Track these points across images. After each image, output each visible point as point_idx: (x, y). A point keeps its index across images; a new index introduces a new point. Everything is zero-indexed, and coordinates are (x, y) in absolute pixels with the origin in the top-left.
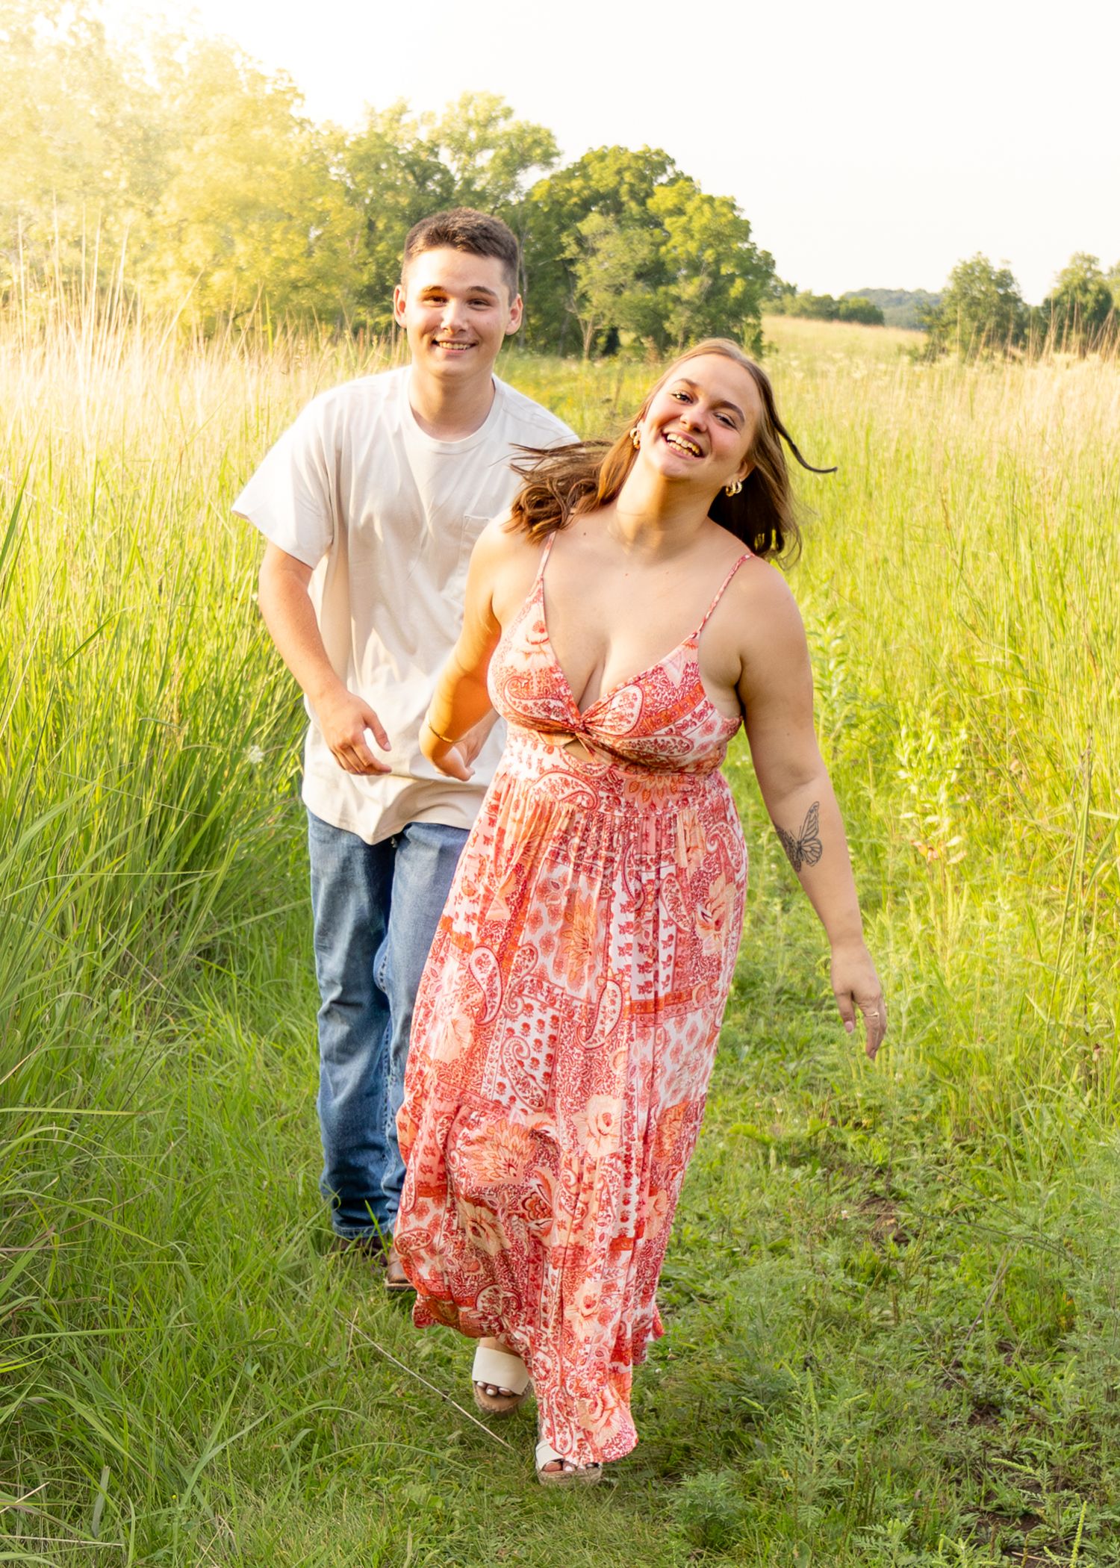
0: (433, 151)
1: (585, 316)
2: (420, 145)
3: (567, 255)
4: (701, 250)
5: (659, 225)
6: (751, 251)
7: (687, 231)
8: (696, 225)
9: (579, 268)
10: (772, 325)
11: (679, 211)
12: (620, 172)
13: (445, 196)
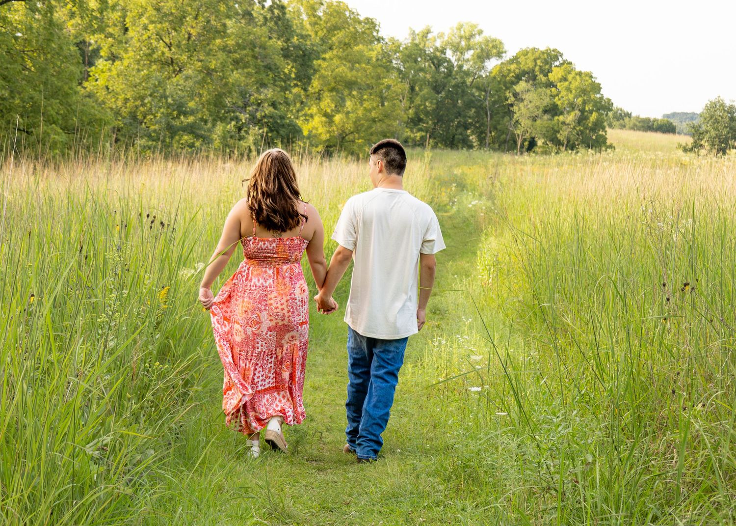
0: (443, 52)
1: (518, 132)
2: (437, 49)
3: (509, 102)
4: (576, 98)
5: (555, 86)
7: (569, 89)
8: (573, 86)
9: (515, 108)
10: (612, 134)
11: (565, 79)
12: (535, 60)
13: (449, 74)
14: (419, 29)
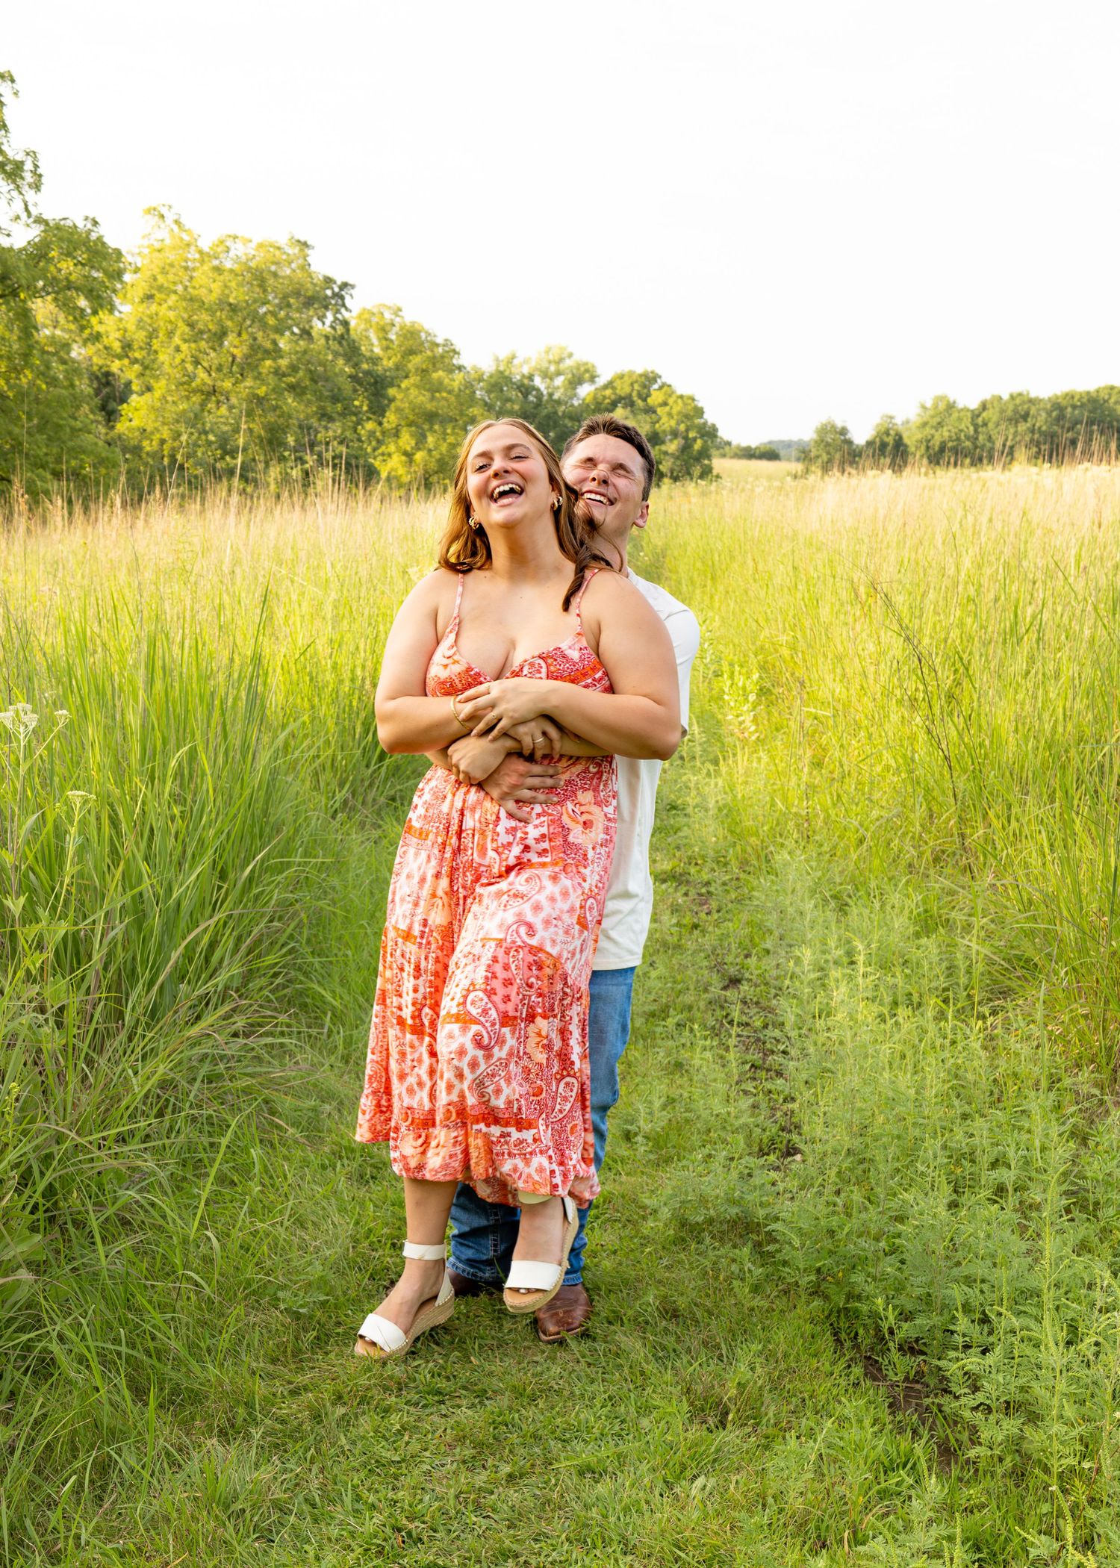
0: (531, 378)
2: (523, 376)
4: (678, 424)
5: (655, 412)
6: (705, 424)
7: (670, 415)
8: (674, 411)
10: (718, 464)
11: (665, 404)
12: (632, 384)
13: (539, 404)
14: (503, 355)
